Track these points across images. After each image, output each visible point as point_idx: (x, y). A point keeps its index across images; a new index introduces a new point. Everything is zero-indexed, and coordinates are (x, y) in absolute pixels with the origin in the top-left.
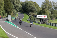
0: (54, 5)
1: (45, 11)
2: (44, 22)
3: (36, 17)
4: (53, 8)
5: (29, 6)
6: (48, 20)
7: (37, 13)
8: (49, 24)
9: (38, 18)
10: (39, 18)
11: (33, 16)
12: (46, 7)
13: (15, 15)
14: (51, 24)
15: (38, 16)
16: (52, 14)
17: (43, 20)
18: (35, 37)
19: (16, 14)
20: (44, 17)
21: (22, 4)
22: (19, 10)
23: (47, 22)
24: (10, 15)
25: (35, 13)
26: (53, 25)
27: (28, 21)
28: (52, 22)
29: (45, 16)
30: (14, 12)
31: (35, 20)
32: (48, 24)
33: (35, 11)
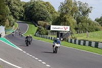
0: (81, 8)
1: (65, 18)
2: (64, 37)
3: (49, 28)
4: (79, 13)
5: (38, 10)
6: (72, 33)
7: (51, 22)
8: (73, 40)
9: (53, 31)
10: (56, 31)
11: (44, 26)
12: (67, 11)
13: (12, 26)
14: (77, 42)
15: (53, 28)
16: (78, 23)
17: (61, 34)
18: (48, 65)
19: (14, 24)
20: (64, 30)
21: (24, 7)
22: (19, 16)
23: (70, 38)
24: (4, 26)
25: (48, 21)
26: (79, 44)
27: (35, 36)
28: (78, 38)
29: (66, 27)
30: (10, 21)
31: (47, 34)
32: (71, 42)
33: (48, 19)
